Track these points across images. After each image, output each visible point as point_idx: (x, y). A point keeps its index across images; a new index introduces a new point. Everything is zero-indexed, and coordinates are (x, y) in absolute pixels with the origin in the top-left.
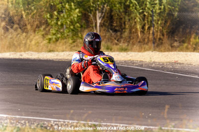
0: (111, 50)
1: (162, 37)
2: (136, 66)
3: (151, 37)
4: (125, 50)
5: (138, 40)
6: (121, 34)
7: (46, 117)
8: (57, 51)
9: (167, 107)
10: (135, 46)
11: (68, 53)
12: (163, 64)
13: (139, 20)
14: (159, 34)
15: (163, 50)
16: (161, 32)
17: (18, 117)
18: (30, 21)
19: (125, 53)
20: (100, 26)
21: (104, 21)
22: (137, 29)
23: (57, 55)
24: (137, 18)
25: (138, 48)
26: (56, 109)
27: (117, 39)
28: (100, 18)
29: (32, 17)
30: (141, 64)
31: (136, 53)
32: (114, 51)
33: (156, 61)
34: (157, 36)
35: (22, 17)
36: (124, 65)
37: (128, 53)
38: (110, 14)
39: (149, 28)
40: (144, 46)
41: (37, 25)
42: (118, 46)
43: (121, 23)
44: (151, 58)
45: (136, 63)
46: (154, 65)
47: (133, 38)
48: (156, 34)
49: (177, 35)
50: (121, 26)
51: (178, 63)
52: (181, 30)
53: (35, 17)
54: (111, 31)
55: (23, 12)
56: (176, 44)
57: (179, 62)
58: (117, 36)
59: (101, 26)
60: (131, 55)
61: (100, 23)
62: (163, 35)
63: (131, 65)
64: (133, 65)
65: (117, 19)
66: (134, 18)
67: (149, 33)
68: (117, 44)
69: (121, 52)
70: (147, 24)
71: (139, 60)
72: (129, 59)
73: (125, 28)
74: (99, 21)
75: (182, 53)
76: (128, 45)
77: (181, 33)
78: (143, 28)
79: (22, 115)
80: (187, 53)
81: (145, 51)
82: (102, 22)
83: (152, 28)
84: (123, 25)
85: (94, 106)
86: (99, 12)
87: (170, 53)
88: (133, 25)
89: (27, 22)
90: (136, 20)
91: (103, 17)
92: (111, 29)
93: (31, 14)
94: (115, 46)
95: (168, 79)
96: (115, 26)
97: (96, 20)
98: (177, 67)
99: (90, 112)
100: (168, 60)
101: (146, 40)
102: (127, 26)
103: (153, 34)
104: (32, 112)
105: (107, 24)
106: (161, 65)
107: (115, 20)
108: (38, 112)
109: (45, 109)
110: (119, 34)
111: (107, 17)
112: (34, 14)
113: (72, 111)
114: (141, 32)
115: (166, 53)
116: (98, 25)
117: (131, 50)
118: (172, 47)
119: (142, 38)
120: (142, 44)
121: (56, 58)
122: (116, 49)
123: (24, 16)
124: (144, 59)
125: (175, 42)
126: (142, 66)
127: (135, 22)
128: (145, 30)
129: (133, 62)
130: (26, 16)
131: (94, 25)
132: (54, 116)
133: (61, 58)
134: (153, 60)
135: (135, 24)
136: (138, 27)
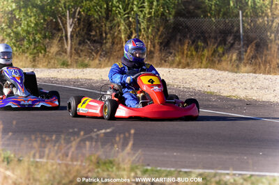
1: (152, 49)
22: (121, 38)
24: (121, 25)
28: (71, 25)
50: (101, 35)
61: (71, 32)
62: (154, 47)
66: (117, 25)
73: (106, 38)
74: (70, 30)
84: (104, 35)
90: (119, 28)
92: (89, 40)
96: (94, 36)
102: (109, 36)
105: (83, 33)
116: (69, 34)
127: (119, 31)
131: (64, 34)
135: (118, 34)
136: (123, 36)
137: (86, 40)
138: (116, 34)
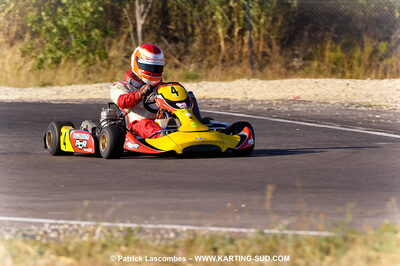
1: (268, 50)
2: (216, 109)
3: (246, 49)
4: (195, 78)
5: (220, 59)
6: (186, 46)
8: (58, 84)
9: (270, 188)
10: (214, 70)
11: (79, 87)
12: (271, 104)
13: (220, 17)
14: (262, 43)
15: (270, 76)
16: (267, 39)
20: (143, 32)
21: (152, 21)
22: (217, 34)
23: (58, 93)
24: (217, 13)
25: (219, 73)
26: (55, 201)
27: (178, 56)
28: (142, 15)
29: (7, 17)
30: (226, 104)
31: (216, 84)
33: (257, 98)
34: (258, 48)
37: (201, 83)
38: (164, 6)
39: (242, 33)
40: (233, 69)
42: (181, 71)
43: (185, 25)
44: (245, 93)
45: (216, 104)
46: (252, 106)
47: (211, 53)
48: (255, 43)
49: (299, 45)
50: (186, 29)
51: (299, 102)
52: (306, 34)
53: (12, 17)
54: (165, 41)
56: (296, 63)
57: (303, 98)
58: (178, 50)
59: (145, 30)
60: (205, 87)
61: (143, 26)
62: (270, 46)
63: (206, 108)
64: (210, 109)
65: (177, 15)
66: (210, 14)
67: (243, 44)
68: (177, 67)
70: (237, 24)
71: (223, 97)
72: (201, 96)
73: (193, 34)
74: (140, 22)
75: (308, 80)
76: (200, 68)
77: (305, 40)
78: (230, 31)
80: (317, 80)
81: (234, 78)
82: (148, 23)
83: (248, 32)
85: (132, 192)
86: (140, 4)
87: (285, 81)
90: (214, 17)
91: (150, 13)
92: (166, 37)
93: (3, 10)
94: (173, 70)
95: (280, 135)
96: (174, 31)
97: (135, 19)
98: (299, 108)
99: (120, 204)
100: (281, 96)
101: (236, 56)
102: (198, 30)
103: (251, 43)
105: (157, 27)
106: (265, 105)
107: (174, 18)
109: (33, 201)
110: (181, 45)
111: (157, 13)
112: (10, 11)
113: (86, 203)
114: (226, 40)
115: (277, 82)
116: (139, 29)
117: (206, 78)
118: (288, 69)
119: (227, 51)
120: (228, 65)
121: (55, 98)
122: (176, 77)
124: (232, 95)
125: (296, 59)
126: (227, 108)
127: (214, 22)
128: (233, 36)
129: (210, 102)
131: (131, 29)
132: (50, 213)
133: (65, 98)
134: (250, 97)
135: (212, 27)
136: (220, 31)
137: (163, 38)
138: (209, 27)
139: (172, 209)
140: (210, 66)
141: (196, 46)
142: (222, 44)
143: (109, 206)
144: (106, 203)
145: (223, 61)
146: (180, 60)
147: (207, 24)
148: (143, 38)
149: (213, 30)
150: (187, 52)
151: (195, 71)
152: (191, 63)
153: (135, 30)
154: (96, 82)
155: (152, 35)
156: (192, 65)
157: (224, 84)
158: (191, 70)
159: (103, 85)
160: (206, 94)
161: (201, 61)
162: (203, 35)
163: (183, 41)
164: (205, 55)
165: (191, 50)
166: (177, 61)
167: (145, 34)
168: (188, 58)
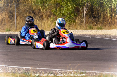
0: (92, 29)
2: (107, 38)
3: (116, 20)
4: (101, 28)
5: (109, 23)
6: (98, 19)
7: (54, 68)
13: (109, 11)
17: (38, 68)
18: (44, 12)
19: (101, 30)
21: (88, 12)
22: (107, 16)
24: (108, 10)
25: (108, 27)
26: (60, 64)
27: (96, 22)
28: (86, 10)
29: (46, 10)
31: (107, 30)
32: (94, 29)
35: (40, 10)
36: (100, 37)
37: (103, 30)
38: (92, 8)
39: (115, 16)
40: (112, 26)
41: (49, 15)
42: (97, 27)
44: (116, 33)
45: (107, 36)
47: (106, 22)
50: (98, 14)
53: (47, 10)
54: (92, 18)
55: (41, 8)
59: (86, 15)
60: (104, 31)
61: (86, 13)
63: (104, 37)
64: (105, 37)
65: (96, 10)
66: (105, 10)
68: (95, 25)
69: (99, 30)
70: (113, 13)
71: (109, 34)
72: (103, 34)
73: (100, 16)
74: (85, 12)
78: (111, 15)
79: (40, 68)
81: (112, 29)
82: (87, 12)
84: (99, 14)
86: (85, 7)
88: (105, 14)
89: (43, 14)
90: (107, 11)
91: (88, 10)
92: (92, 17)
93: (45, 8)
94: (94, 26)
96: (95, 15)
97: (84, 11)
101: (113, 23)
102: (102, 15)
104: (46, 66)
105: (90, 14)
107: (95, 11)
108: (49, 66)
109: (53, 64)
111: (90, 10)
112: (47, 9)
113: (70, 65)
116: (85, 14)
122: (95, 28)
123: (41, 10)
124: (112, 34)
126: (110, 37)
127: (107, 12)
128: (112, 17)
129: (105, 36)
130: (42, 10)
131: (82, 14)
132: (59, 67)
135: (106, 14)
136: (108, 15)
137: (91, 17)
139: (94, 66)
140: (105, 25)
141: (101, 19)
142: (109, 19)
143: (76, 66)
144: (75, 64)
145: (109, 24)
146: (96, 23)
147: (104, 13)
148: (86, 17)
149: (107, 15)
150: (98, 21)
151: (101, 26)
152: (100, 24)
153: (83, 14)
154: (72, 30)
155: (88, 16)
156: (100, 25)
157: (109, 30)
158: (100, 26)
159: (74, 30)
160: (104, 33)
161: (103, 24)
162: (103, 16)
163: (97, 18)
164: (104, 22)
165: (100, 21)
166: (96, 24)
167: (86, 16)
168: (99, 23)
